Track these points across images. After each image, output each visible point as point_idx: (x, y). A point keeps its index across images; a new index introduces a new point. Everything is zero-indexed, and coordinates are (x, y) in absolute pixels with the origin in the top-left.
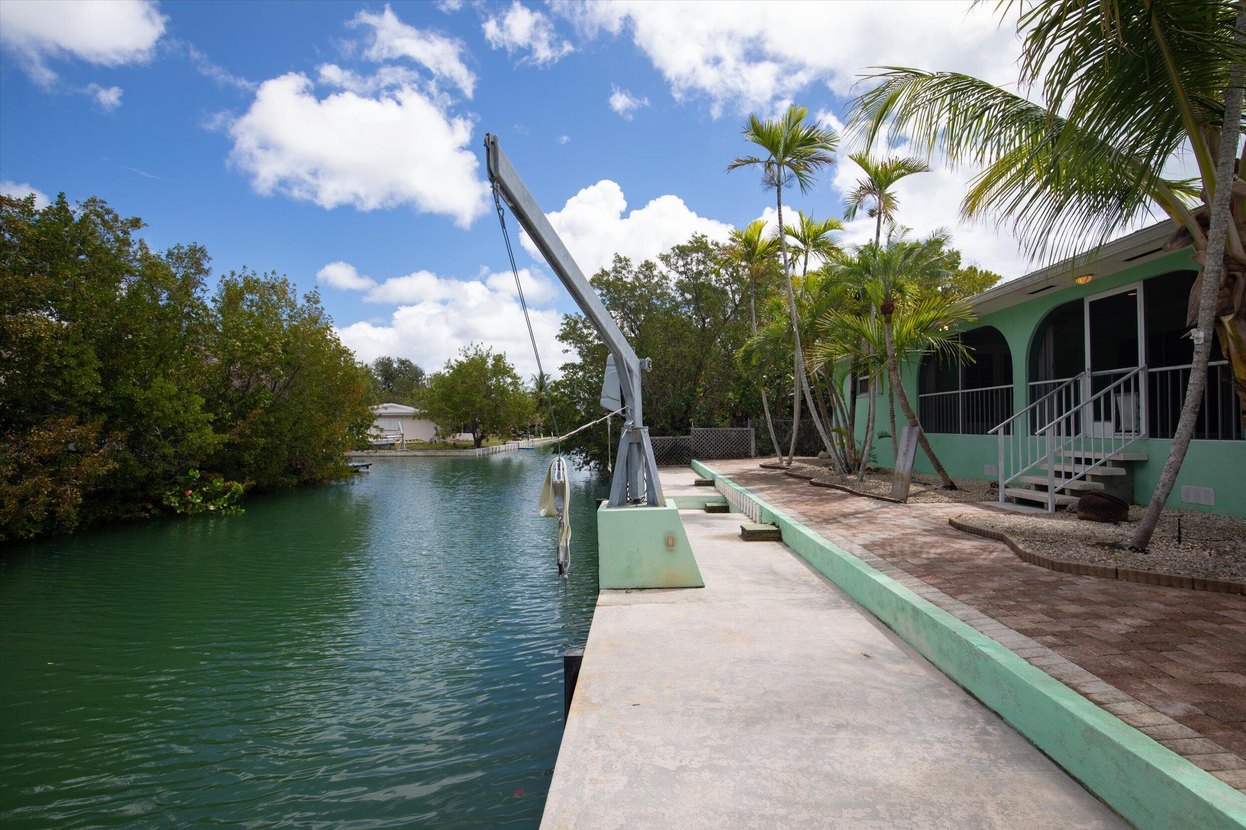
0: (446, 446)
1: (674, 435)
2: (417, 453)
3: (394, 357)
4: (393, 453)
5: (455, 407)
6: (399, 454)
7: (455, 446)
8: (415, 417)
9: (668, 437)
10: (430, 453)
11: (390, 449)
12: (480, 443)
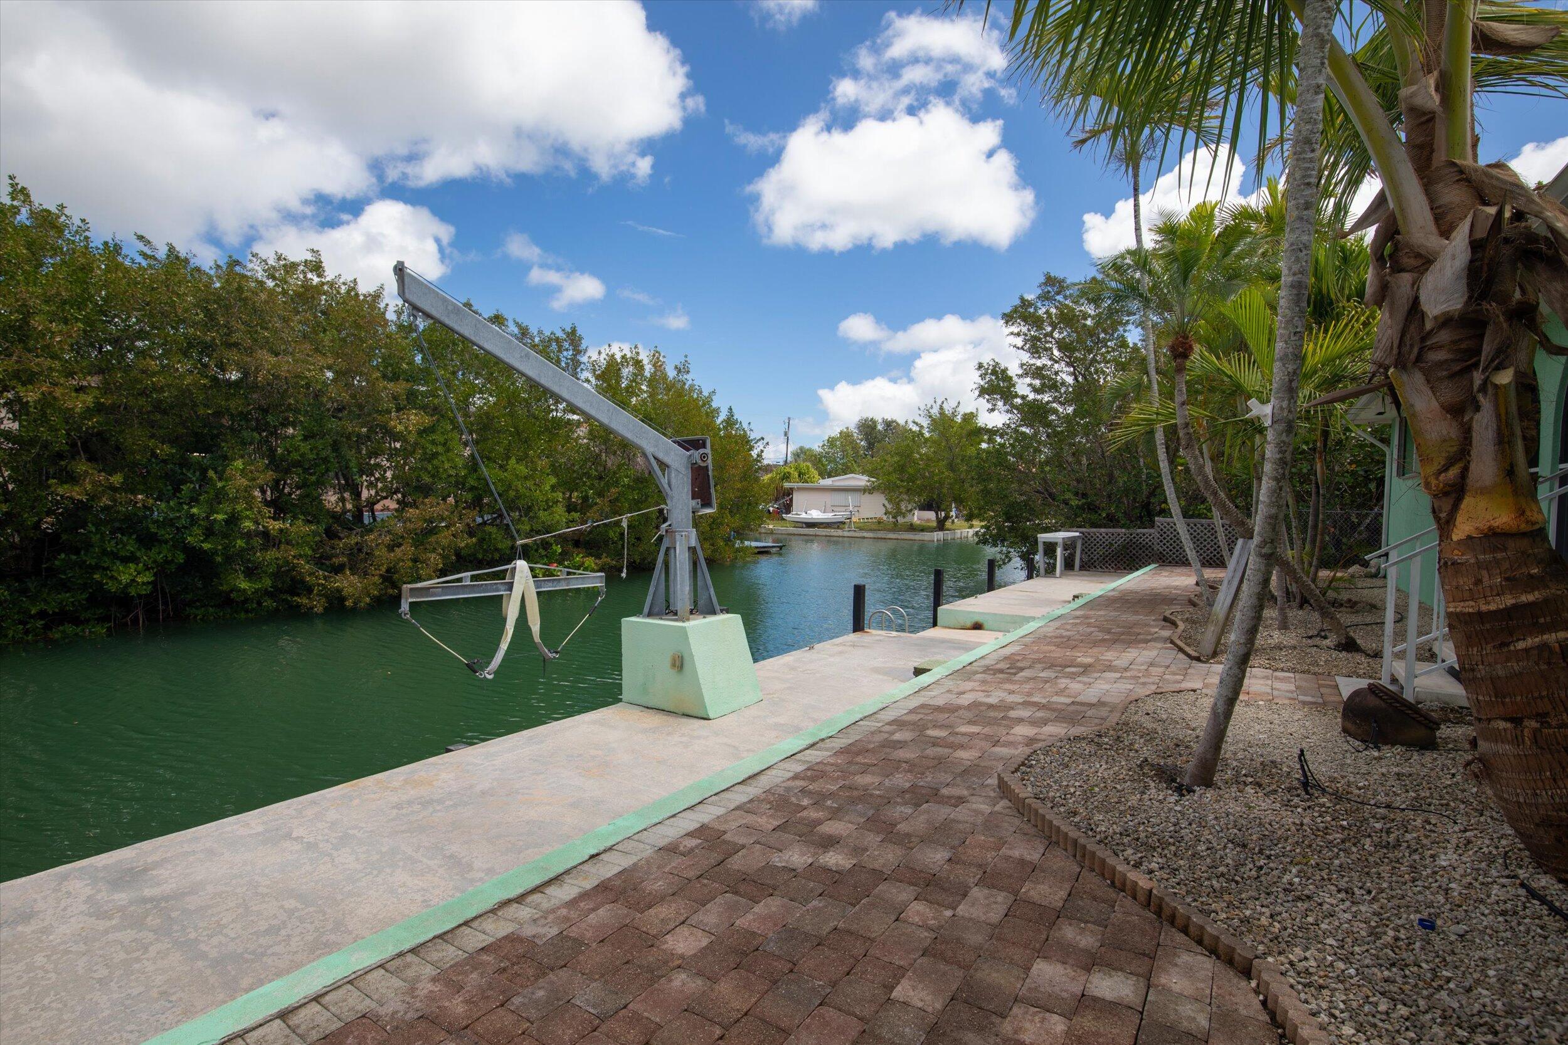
0: (895, 527)
1: (1128, 528)
2: (865, 534)
3: (879, 418)
4: (840, 532)
5: (912, 479)
6: (846, 534)
7: (912, 528)
8: (864, 490)
9: (1119, 530)
10: (880, 534)
11: (838, 528)
12: (943, 525)
